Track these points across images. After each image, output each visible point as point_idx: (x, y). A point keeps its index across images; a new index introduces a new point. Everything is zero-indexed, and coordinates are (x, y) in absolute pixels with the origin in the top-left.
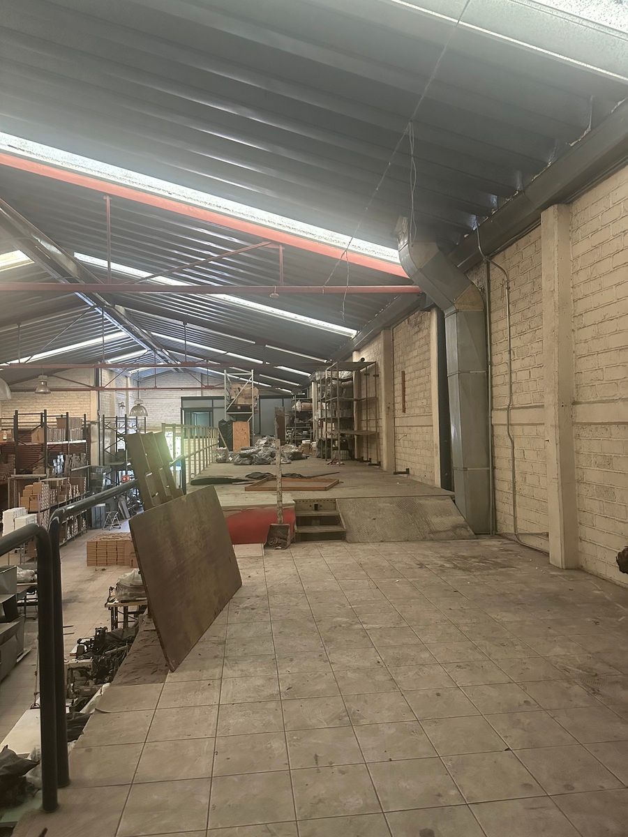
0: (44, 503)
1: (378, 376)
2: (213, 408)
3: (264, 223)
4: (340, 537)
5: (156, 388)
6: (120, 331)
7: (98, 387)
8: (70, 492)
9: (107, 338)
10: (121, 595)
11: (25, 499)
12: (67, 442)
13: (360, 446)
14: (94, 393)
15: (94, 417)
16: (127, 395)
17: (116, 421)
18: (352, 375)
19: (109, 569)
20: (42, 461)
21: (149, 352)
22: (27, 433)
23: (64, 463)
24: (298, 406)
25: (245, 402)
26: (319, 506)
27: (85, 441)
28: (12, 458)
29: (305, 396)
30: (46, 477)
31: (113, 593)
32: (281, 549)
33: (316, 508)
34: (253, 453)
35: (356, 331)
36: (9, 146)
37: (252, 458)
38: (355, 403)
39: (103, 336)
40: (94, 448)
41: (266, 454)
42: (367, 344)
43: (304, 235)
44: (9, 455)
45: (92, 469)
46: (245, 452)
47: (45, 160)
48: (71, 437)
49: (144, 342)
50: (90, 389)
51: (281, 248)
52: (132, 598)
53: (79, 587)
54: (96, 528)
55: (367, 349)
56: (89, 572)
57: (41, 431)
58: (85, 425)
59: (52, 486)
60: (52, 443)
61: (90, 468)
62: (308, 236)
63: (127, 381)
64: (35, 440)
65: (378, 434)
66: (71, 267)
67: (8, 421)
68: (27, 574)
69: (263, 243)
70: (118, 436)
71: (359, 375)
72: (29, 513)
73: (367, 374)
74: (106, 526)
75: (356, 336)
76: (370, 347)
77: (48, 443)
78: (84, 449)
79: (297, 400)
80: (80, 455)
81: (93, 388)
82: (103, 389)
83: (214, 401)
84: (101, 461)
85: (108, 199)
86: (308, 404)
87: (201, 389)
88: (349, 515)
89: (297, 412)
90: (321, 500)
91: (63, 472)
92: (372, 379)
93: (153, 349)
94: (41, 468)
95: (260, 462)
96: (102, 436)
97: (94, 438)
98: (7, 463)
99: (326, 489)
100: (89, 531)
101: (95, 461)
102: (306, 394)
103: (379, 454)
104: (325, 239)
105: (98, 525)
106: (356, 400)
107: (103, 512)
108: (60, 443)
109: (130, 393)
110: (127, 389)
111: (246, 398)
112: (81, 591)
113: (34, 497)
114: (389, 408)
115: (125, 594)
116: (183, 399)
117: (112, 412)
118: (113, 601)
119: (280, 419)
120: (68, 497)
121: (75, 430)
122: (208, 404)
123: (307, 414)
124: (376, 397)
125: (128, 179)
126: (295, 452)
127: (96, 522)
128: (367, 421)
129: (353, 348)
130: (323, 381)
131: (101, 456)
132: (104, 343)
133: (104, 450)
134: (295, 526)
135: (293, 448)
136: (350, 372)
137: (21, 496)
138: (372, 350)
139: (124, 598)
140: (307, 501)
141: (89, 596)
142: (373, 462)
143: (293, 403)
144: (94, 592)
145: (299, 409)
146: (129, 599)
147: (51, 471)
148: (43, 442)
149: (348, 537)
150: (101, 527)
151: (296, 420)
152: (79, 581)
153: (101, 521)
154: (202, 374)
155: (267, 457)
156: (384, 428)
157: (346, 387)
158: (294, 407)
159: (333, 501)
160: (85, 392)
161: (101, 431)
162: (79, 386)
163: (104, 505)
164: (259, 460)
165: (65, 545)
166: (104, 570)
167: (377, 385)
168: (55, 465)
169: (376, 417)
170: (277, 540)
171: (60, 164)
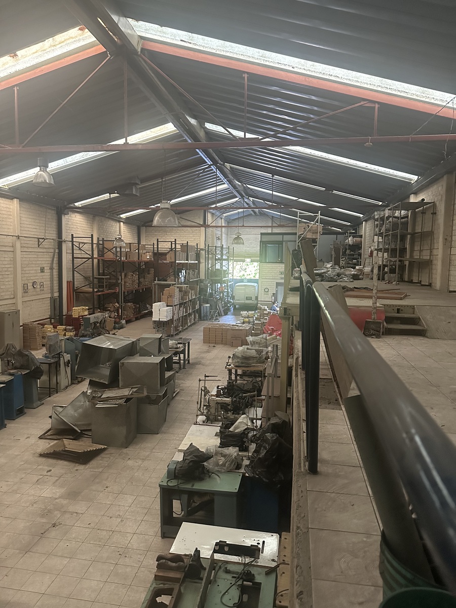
0: (176, 301)
1: (435, 213)
2: (283, 241)
3: (365, 86)
4: (421, 333)
5: (243, 226)
6: (224, 183)
7: (205, 225)
8: (190, 295)
9: (219, 188)
10: (236, 362)
11: (164, 297)
12: (187, 262)
13: (411, 271)
14: (203, 229)
15: (202, 246)
16: (222, 230)
17: (216, 249)
18: (408, 214)
19: (217, 346)
20: (172, 273)
21: (240, 200)
22: (164, 255)
23: (185, 276)
24: (350, 240)
25: (312, 236)
26: (400, 310)
27: (197, 262)
28: (152, 271)
29: (355, 233)
30: (175, 284)
31: (230, 360)
32: (376, 338)
33: (398, 311)
34: (324, 273)
35: (417, 177)
36: (181, 40)
37: (323, 276)
38: (409, 236)
39: (216, 186)
40: (202, 266)
41: (334, 274)
42: (425, 187)
43: (399, 94)
44: (150, 269)
45: (201, 281)
46: (317, 272)
47: (204, 49)
48: (189, 259)
49: (238, 192)
50: (200, 226)
51: (377, 106)
52: (243, 365)
53: (201, 355)
54: (204, 320)
55: (425, 192)
56: (205, 347)
57: (172, 253)
58: (197, 251)
59: (180, 290)
60: (179, 262)
61: (200, 280)
62: (402, 94)
63: (222, 222)
64: (169, 259)
65: (432, 261)
66: (202, 134)
67: (149, 246)
68: (173, 344)
69: (362, 103)
70: (216, 260)
71: (414, 214)
72: (167, 306)
73: (423, 212)
74: (210, 319)
75: (416, 181)
76: (428, 191)
77: (177, 262)
78: (196, 267)
79: (350, 236)
80: (194, 271)
81: (202, 226)
82: (209, 226)
83: (284, 236)
84: (207, 276)
85: (246, 76)
86: (358, 239)
87: (272, 227)
88: (428, 318)
89: (350, 245)
90: (402, 306)
91: (185, 281)
92: (428, 216)
93: (242, 197)
94: (172, 278)
95: (330, 280)
96: (207, 259)
97: (202, 260)
98: (149, 274)
99: (401, 299)
100: (200, 322)
101: (202, 276)
102: (356, 231)
103: (430, 277)
104: (417, 96)
105: (205, 318)
106: (409, 234)
107: (208, 310)
108: (184, 262)
109: (223, 229)
110: (222, 227)
111: (313, 233)
112: (203, 358)
113: (171, 296)
114: (446, 239)
115: (238, 362)
116: (262, 234)
117: (213, 242)
118: (230, 365)
119: (337, 250)
120: (189, 298)
121: (192, 254)
122: (279, 238)
123: (357, 247)
124: (432, 231)
125: (264, 58)
126: (354, 274)
127: (204, 317)
128: (421, 251)
129: (410, 192)
130: (382, 219)
131: (207, 272)
132: (216, 191)
133: (208, 268)
134: (385, 323)
135: (352, 271)
136: (406, 212)
137: (163, 295)
138: (430, 193)
139: (237, 364)
140: (390, 305)
141: (208, 362)
142: (422, 283)
143: (347, 238)
144: (211, 360)
145: (351, 243)
146: (241, 365)
147: (178, 280)
148: (174, 260)
149: (428, 334)
150: (207, 320)
151: (348, 252)
152: (200, 352)
153: (207, 315)
154: (272, 217)
155: (334, 276)
156: (440, 256)
157: (402, 223)
158: (347, 241)
159: (413, 307)
160: (197, 228)
161: (207, 256)
162: (193, 224)
163: (209, 305)
164: (329, 278)
165: (187, 329)
166: (214, 346)
167: (434, 221)
168: (180, 276)
169: (431, 247)
170: (372, 331)
171: (214, 51)
